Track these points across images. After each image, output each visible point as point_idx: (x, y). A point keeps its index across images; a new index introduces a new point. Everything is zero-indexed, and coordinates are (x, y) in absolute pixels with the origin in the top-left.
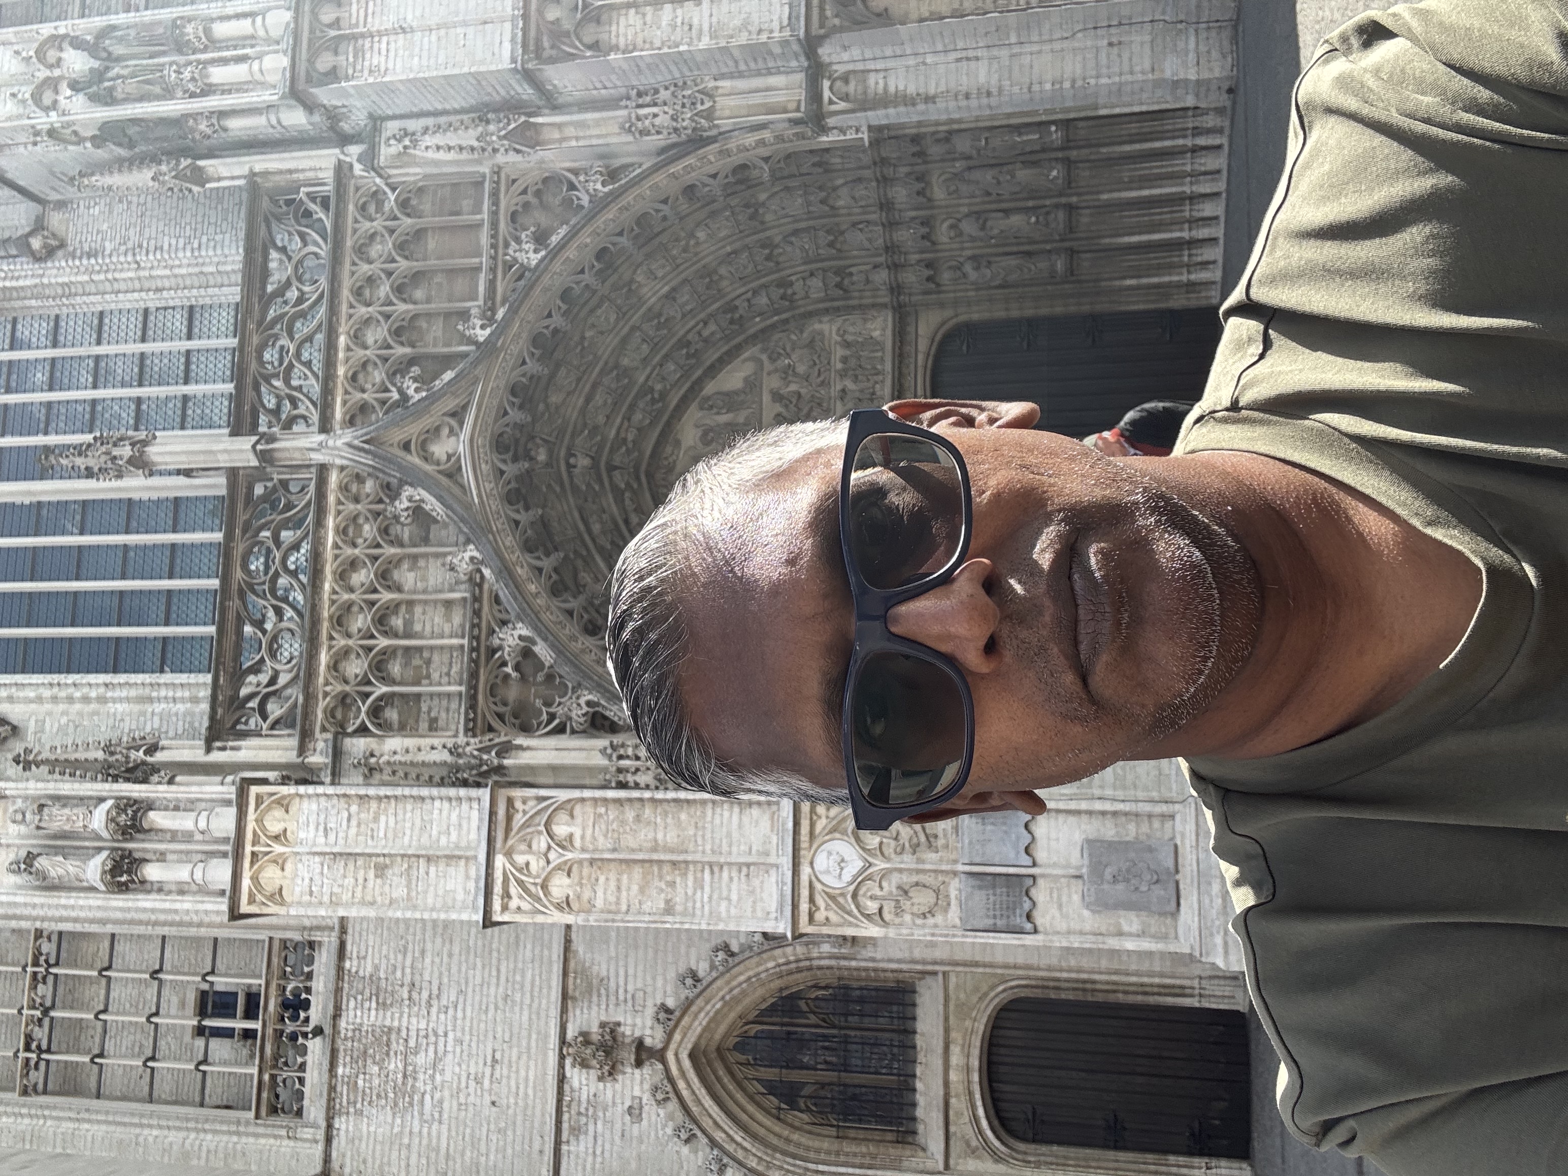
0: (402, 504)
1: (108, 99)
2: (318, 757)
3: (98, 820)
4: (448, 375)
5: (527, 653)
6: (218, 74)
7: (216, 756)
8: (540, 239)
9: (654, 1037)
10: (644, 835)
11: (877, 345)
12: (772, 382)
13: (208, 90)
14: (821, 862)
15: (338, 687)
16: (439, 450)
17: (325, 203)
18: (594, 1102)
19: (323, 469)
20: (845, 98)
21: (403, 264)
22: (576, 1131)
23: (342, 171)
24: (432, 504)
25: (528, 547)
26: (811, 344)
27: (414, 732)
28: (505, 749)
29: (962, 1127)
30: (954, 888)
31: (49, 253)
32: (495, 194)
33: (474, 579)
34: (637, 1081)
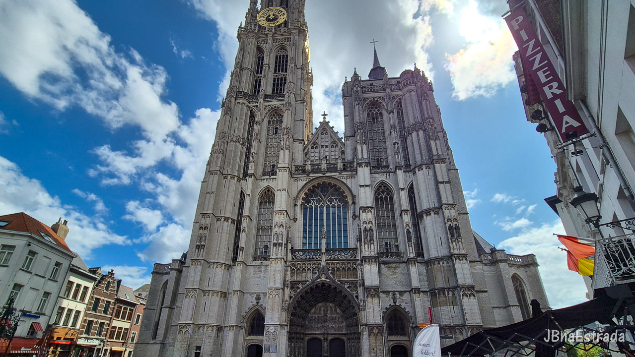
0: (316, 271)
1: (364, 232)
2: (288, 264)
3: (280, 241)
4: (332, 276)
5: (299, 287)
6: (366, 246)
7: (289, 251)
8: (348, 287)
9: (259, 304)
10: (276, 306)
11: (342, 331)
12: (338, 316)
13: (365, 244)
14: (272, 327)
15: (296, 264)
16: (323, 276)
17: (355, 258)
18: (253, 297)
19: (321, 261)
20: (363, 329)
21: (346, 269)
22: (250, 295)
23: (358, 260)
24: (316, 275)
25: (311, 288)
26: (342, 321)
27: (291, 274)
28: (287, 287)
29: (249, 342)
30: (269, 343)
31: (353, 218)
32: (354, 281)
33: (308, 281)
34: (255, 302)
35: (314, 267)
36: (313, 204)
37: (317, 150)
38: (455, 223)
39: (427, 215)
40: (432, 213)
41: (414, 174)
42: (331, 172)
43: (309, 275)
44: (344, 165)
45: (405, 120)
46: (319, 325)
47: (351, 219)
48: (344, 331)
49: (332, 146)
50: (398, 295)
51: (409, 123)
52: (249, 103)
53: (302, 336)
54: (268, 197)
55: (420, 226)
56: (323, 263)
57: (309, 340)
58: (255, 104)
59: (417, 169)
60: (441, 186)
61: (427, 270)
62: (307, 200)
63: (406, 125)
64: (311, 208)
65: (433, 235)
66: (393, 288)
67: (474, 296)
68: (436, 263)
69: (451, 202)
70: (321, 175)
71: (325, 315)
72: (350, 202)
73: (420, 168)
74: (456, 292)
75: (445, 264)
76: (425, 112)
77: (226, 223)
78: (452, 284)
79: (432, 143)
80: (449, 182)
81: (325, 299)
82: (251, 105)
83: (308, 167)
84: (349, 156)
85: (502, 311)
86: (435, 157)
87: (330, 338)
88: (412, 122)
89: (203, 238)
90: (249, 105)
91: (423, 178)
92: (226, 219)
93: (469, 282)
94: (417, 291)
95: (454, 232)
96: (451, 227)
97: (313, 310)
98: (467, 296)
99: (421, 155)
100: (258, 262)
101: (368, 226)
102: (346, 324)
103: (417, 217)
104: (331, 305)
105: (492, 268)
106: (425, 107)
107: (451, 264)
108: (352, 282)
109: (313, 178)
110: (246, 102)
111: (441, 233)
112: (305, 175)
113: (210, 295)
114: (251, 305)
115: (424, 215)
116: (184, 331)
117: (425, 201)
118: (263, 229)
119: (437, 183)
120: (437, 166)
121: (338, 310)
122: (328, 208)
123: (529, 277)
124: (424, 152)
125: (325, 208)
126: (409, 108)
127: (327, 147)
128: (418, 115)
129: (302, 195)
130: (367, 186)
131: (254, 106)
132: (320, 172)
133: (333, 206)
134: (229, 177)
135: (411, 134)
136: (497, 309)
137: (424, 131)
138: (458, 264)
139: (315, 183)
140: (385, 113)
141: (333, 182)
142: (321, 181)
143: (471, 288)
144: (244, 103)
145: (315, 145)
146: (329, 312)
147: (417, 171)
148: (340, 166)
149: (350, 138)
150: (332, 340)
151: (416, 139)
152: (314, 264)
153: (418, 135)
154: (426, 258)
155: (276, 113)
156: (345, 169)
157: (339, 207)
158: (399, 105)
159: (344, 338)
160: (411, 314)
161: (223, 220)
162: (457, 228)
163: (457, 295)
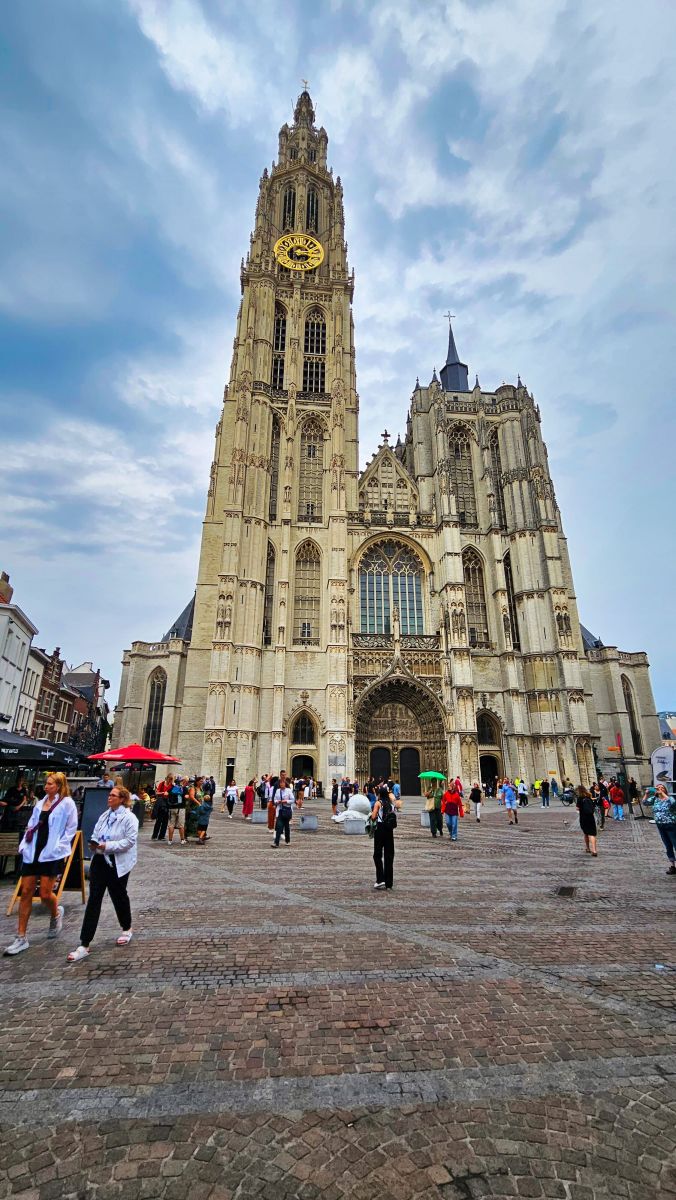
0: (389, 664)
1: (452, 616)
2: (351, 653)
3: (341, 623)
4: (409, 671)
5: (366, 685)
6: (456, 634)
7: (350, 637)
8: (431, 686)
9: (307, 704)
10: (340, 708)
11: (416, 738)
12: (410, 720)
13: (453, 632)
14: (338, 735)
15: (360, 654)
16: (398, 670)
17: (437, 649)
18: (298, 694)
19: (394, 650)
20: (451, 737)
21: (427, 662)
22: (293, 692)
23: (442, 652)
24: (389, 669)
25: (383, 686)
26: (417, 727)
27: (354, 668)
28: (352, 684)
29: (295, 752)
30: (334, 754)
31: (431, 595)
32: (438, 678)
33: (377, 676)
34: (300, 701)
35: (385, 657)
36: (374, 568)
37: (375, 490)
38: (565, 612)
39: (528, 597)
40: (535, 596)
41: (512, 540)
42: (401, 526)
43: (378, 668)
44: (418, 517)
45: (503, 460)
46: (386, 732)
47: (428, 595)
48: (419, 740)
49: (399, 486)
50: (488, 696)
51: (508, 465)
52: (272, 402)
53: (366, 745)
54: (308, 555)
55: (518, 610)
56: (397, 654)
57: (374, 750)
58: (280, 405)
59: (517, 535)
60: (550, 562)
61: (524, 668)
62: (365, 564)
63: (504, 469)
64: (371, 574)
65: (535, 624)
66: (482, 687)
67: (583, 701)
68: (538, 659)
69: (561, 585)
70: (387, 529)
71: (394, 719)
72: (427, 571)
73: (522, 533)
74: (560, 695)
75: (549, 662)
76: (533, 456)
77: (253, 590)
78: (557, 685)
79: (541, 502)
80: (559, 558)
81: (394, 700)
82: (275, 405)
83: (368, 516)
84: (425, 506)
85: (608, 718)
86: (544, 523)
87: (400, 747)
88: (513, 466)
89: (228, 612)
90: (272, 405)
91: (525, 549)
92: (254, 584)
93: (578, 685)
94: (516, 692)
95: (563, 623)
96: (559, 617)
97: (377, 713)
98: (574, 701)
99: (524, 517)
100: (301, 648)
101: (459, 610)
102: (422, 731)
103: (515, 599)
104: (401, 706)
105: (600, 667)
106: (532, 448)
107: (556, 661)
108: (434, 680)
109: (376, 533)
110: (267, 401)
111: (547, 622)
112: (363, 528)
113: (242, 691)
114: (294, 705)
115: (525, 597)
116: (214, 738)
117: (526, 580)
118: (305, 601)
119: (545, 558)
120: (546, 534)
121: (410, 713)
122: (395, 576)
123: (638, 679)
124: (529, 511)
125: (391, 577)
126: (510, 444)
127: (391, 486)
128: (522, 457)
129: (360, 557)
130: (456, 554)
131: (280, 408)
132: (384, 524)
133: (403, 575)
134: (253, 521)
135: (511, 483)
136: (602, 716)
137: (530, 482)
138: (566, 664)
139: (378, 541)
140: (474, 446)
141: (403, 542)
142: (386, 539)
143: (580, 691)
144: (265, 403)
145: (374, 482)
146: (398, 715)
147: (517, 538)
148: (413, 518)
149: (426, 479)
150: (403, 750)
151: (516, 492)
152: (384, 654)
153: (521, 487)
154: (524, 650)
155: (313, 422)
156: (419, 524)
157: (410, 577)
158: (495, 435)
159: (419, 747)
160: (503, 720)
161: (249, 585)
162: (567, 618)
163: (561, 698)
